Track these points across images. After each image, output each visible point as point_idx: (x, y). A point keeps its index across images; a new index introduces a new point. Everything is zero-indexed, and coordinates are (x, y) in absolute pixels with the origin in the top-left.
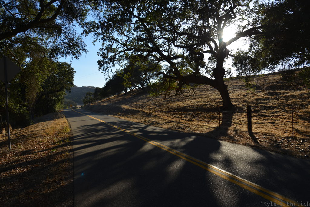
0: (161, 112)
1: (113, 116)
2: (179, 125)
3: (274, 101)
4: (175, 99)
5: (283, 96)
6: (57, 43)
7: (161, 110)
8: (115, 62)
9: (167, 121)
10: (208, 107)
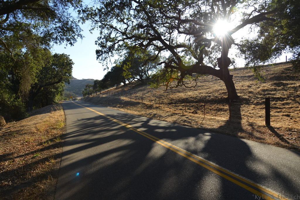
0: (161, 103)
1: (112, 108)
2: (184, 118)
3: (282, 92)
4: (175, 90)
5: (290, 87)
6: (50, 28)
7: (162, 102)
8: (114, 52)
9: (169, 114)
10: (212, 99)
